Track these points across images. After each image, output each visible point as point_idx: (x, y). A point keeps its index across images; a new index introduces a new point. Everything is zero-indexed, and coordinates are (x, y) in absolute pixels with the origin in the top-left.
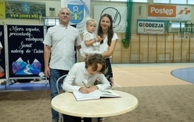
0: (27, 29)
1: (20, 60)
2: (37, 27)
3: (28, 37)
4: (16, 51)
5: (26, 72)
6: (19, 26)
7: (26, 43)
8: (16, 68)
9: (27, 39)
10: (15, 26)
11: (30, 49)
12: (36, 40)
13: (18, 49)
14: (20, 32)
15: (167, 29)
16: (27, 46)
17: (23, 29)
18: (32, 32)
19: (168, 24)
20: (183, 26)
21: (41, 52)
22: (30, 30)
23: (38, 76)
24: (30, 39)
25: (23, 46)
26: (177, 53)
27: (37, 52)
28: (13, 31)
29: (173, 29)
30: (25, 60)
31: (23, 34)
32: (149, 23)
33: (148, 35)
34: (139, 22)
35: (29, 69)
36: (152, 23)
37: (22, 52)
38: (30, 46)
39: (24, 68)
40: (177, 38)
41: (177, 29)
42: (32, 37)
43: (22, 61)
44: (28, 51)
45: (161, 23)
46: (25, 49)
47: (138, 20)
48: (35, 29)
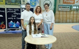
0: (14, 10)
1: (11, 22)
2: (18, 9)
4: (10, 18)
5: (14, 26)
6: (11, 9)
8: (10, 25)
9: (14, 14)
10: (9, 8)
11: (15, 17)
12: (17, 14)
13: (11, 18)
14: (12, 11)
15: (71, 9)
16: (14, 16)
17: (12, 10)
18: (16, 11)
19: (71, 7)
20: (78, 8)
21: (19, 18)
22: (15, 10)
23: (18, 28)
24: (15, 14)
25: (13, 16)
26: (75, 19)
28: (9, 11)
29: (73, 9)
30: (13, 22)
31: (12, 12)
32: (63, 6)
33: (63, 11)
34: (59, 6)
36: (65, 6)
37: (12, 18)
38: (15, 16)
39: (13, 25)
40: (75, 13)
41: (75, 9)
42: (16, 13)
44: (15, 18)
45: (68, 7)
46: (13, 17)
47: (59, 5)
48: (17, 10)
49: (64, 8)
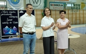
0: (10, 12)
1: (7, 27)
2: (15, 11)
3: (10, 16)
4: (5, 23)
5: (10, 33)
6: (6, 11)
7: (9, 18)
8: (5, 31)
9: (10, 17)
10: (4, 11)
11: (11, 21)
12: (14, 17)
13: (6, 22)
14: (7, 13)
16: (10, 20)
17: (8, 12)
18: (12, 14)
19: (65, 4)
21: (17, 23)
22: (11, 12)
24: (11, 17)
25: (8, 20)
27: (15, 23)
28: (3, 13)
30: (9, 27)
31: (8, 14)
32: (56, 4)
34: (51, 3)
35: (11, 31)
36: (57, 4)
37: (8, 23)
38: (11, 20)
39: (9, 31)
40: (70, 12)
42: (12, 16)
43: (8, 27)
44: (11, 23)
48: (14, 12)
49: (57, 7)
